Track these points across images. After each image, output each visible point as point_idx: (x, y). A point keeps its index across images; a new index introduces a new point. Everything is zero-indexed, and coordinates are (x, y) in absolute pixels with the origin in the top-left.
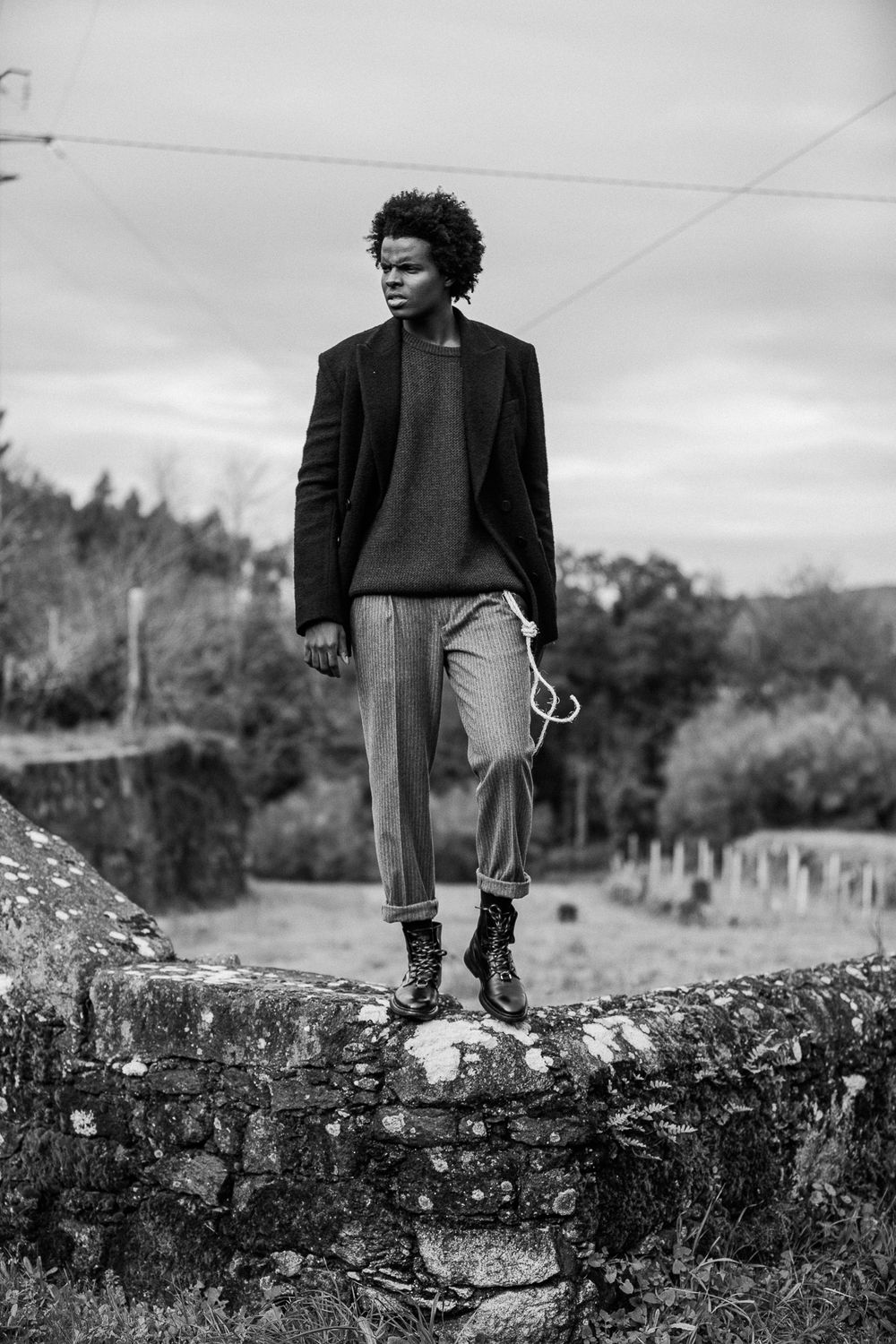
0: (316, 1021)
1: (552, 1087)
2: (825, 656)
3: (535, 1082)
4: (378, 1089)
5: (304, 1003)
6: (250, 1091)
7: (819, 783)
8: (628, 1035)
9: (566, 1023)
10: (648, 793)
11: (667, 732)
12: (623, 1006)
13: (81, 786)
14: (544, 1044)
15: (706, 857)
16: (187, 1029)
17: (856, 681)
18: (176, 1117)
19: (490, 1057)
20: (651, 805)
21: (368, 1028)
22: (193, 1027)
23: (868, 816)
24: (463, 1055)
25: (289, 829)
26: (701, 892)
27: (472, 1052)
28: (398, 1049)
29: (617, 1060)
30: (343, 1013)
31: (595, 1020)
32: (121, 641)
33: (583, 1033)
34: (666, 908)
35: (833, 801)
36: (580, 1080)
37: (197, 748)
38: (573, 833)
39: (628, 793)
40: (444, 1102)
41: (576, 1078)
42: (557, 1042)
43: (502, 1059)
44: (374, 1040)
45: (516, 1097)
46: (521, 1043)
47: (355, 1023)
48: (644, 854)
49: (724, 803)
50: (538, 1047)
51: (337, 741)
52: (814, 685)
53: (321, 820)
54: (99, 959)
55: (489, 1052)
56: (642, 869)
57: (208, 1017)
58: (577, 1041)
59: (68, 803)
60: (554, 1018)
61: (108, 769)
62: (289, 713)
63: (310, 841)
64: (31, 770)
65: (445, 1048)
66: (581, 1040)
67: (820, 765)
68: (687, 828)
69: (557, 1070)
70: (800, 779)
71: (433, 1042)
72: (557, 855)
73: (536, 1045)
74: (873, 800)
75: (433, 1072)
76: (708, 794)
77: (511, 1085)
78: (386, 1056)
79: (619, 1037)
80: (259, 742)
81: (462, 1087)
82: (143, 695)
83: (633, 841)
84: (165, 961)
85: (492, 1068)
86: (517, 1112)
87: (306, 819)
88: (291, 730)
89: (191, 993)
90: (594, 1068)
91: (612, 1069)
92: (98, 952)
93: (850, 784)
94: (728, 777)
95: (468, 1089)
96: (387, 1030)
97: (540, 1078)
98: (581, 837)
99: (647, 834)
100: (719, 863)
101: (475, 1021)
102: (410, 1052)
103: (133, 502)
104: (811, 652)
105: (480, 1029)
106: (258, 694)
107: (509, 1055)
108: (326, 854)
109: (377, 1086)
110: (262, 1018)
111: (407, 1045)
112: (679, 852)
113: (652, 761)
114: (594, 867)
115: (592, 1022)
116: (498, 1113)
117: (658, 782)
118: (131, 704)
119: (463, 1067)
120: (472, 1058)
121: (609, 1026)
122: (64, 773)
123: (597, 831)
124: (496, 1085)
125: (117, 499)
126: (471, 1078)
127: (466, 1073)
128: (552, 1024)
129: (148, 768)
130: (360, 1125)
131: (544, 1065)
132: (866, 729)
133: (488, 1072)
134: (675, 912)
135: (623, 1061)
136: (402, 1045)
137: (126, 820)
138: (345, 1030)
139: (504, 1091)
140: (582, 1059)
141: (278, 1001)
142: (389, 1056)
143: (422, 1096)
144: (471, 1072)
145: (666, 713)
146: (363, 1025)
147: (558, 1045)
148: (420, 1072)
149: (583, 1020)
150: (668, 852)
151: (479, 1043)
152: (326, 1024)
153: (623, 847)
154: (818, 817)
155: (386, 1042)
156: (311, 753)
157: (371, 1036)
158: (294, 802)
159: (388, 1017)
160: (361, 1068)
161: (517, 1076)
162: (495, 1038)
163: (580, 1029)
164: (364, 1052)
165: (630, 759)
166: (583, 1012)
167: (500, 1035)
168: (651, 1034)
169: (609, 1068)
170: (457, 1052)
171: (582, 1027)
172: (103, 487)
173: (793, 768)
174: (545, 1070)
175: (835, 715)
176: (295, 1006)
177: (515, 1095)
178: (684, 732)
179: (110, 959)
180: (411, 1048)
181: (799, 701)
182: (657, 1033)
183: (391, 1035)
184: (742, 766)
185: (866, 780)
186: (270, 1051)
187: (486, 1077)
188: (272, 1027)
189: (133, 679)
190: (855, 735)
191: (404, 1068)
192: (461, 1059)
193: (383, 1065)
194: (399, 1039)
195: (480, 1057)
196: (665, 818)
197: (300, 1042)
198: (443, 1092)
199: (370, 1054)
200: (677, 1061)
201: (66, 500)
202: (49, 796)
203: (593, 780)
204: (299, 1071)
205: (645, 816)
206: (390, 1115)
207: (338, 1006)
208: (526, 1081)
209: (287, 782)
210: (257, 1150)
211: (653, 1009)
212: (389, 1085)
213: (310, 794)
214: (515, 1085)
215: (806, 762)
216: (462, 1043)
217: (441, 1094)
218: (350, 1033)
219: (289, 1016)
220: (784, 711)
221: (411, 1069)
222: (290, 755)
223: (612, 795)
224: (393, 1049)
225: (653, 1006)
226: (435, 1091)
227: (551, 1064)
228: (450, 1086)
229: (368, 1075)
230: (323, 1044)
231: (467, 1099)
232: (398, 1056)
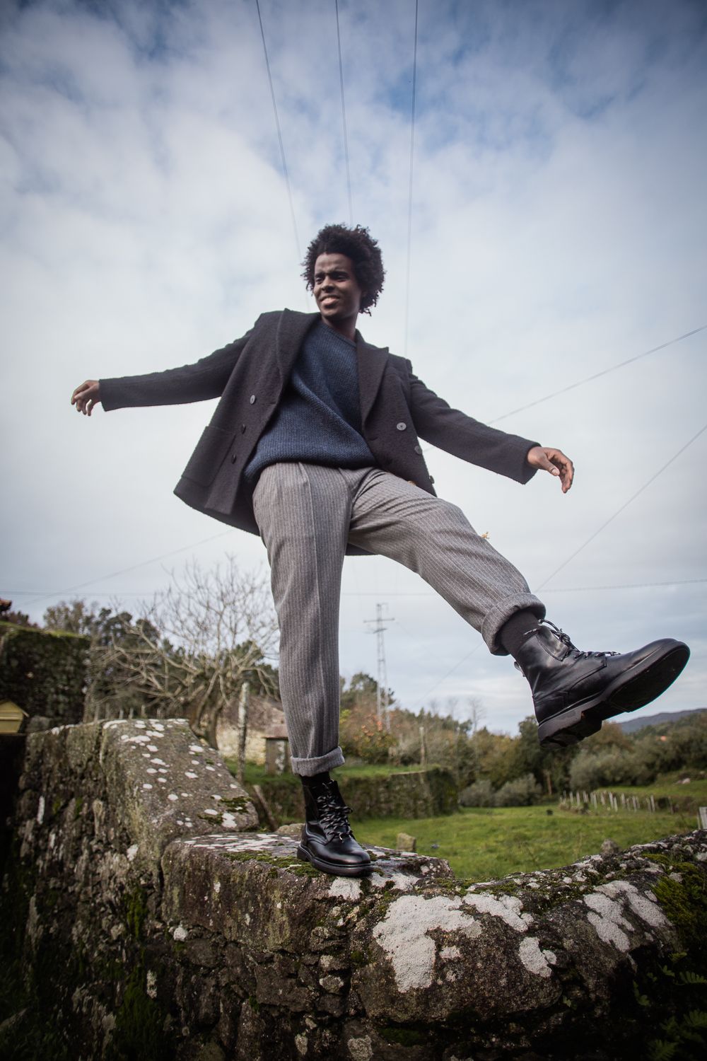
0: (286, 896)
1: (561, 999)
2: (608, 739)
3: (537, 993)
4: (344, 991)
5: (282, 874)
6: (242, 972)
7: (614, 773)
8: (637, 906)
9: (564, 894)
10: (566, 779)
11: (569, 762)
12: (617, 867)
13: (408, 781)
14: (541, 928)
15: (586, 796)
16: (206, 898)
17: (618, 745)
18: (197, 992)
19: (473, 951)
20: (567, 782)
21: (336, 908)
22: (210, 895)
23: (629, 783)
24: (439, 948)
25: (473, 794)
26: (586, 806)
27: (451, 943)
28: (365, 935)
29: (635, 946)
30: (313, 887)
31: (596, 888)
32: (420, 743)
33: (587, 910)
34: (577, 811)
35: (618, 779)
36: (597, 986)
37: (442, 770)
38: (548, 791)
39: (561, 780)
40: (418, 1021)
41: (591, 983)
42: (556, 924)
43: (489, 955)
44: (341, 923)
45: (513, 1017)
46: (511, 929)
47: (324, 899)
48: (568, 796)
49: (588, 781)
50: (534, 936)
51: (484, 770)
52: (607, 747)
53: (481, 791)
54: (182, 831)
55: (472, 944)
56: (568, 800)
57: (217, 887)
58: (580, 921)
59: (405, 786)
60: (549, 888)
61: (416, 776)
62: (471, 763)
63: (479, 797)
64: (393, 777)
65: (418, 938)
66: (585, 919)
67: (613, 768)
68: (578, 788)
69: (563, 971)
70: (607, 773)
71: (405, 928)
72: (544, 797)
73: (531, 932)
74: (630, 777)
75: (403, 975)
76: (583, 779)
77: (504, 999)
78: (352, 945)
79: (627, 911)
80: (464, 771)
81: (440, 999)
82: (426, 755)
83: (565, 792)
84: (245, 831)
85: (477, 970)
86: (517, 1042)
87: (478, 791)
88: (472, 767)
89: (209, 861)
90: (611, 964)
91: (633, 962)
92: (184, 825)
93: (622, 773)
94: (587, 773)
95: (447, 1004)
96: (357, 909)
97: (542, 987)
98: (550, 793)
99: (568, 791)
100: (589, 797)
101: (456, 897)
102: (378, 941)
103: (429, 714)
104: (604, 738)
105: (461, 908)
106: (462, 759)
107: (498, 949)
108: (483, 800)
109: (342, 988)
110: (249, 891)
111: (377, 930)
112: (578, 795)
113: (566, 771)
114: (554, 801)
115: (593, 892)
116: (492, 1043)
117: (568, 776)
118: (423, 759)
119: (440, 967)
120: (451, 952)
121: (612, 896)
122: (403, 777)
123: (554, 790)
124: (484, 999)
125: (426, 713)
126: (449, 984)
127: (443, 977)
128: (548, 897)
129: (428, 776)
130: (326, 1045)
131: (544, 964)
132: (624, 758)
133: (472, 975)
134: (579, 812)
135: (642, 946)
136: (369, 931)
137: (423, 790)
138: (313, 908)
139: (496, 1008)
140: (592, 951)
141: (261, 872)
142: (356, 945)
143: (391, 1011)
144: (451, 977)
145: (568, 757)
146: (333, 901)
147: (559, 930)
148: (388, 971)
149: (582, 889)
150: (575, 795)
151: (459, 930)
152: (294, 902)
153: (562, 794)
154: (615, 783)
155: (355, 926)
156: (477, 773)
157: (338, 917)
158: (474, 786)
159: (361, 891)
160: (326, 961)
161: (511, 984)
162: (478, 922)
163: (581, 901)
164: (331, 939)
165: (560, 770)
166: (579, 878)
167: (485, 917)
168: (659, 903)
169: (628, 960)
170: (431, 944)
171: (582, 898)
172: (422, 711)
173: (606, 769)
174: (547, 973)
175: (614, 755)
176: (273, 877)
177: (511, 1015)
178: (573, 762)
179: (191, 830)
180: (380, 935)
181: (604, 752)
182: (665, 900)
183: (360, 915)
184: (590, 770)
185: (626, 772)
186: (253, 927)
187: (470, 985)
188: (256, 904)
189: (423, 751)
190: (621, 760)
191: (371, 965)
192: (437, 954)
193: (348, 960)
194: (368, 922)
195: (461, 952)
196: (572, 786)
197: (274, 921)
198: (417, 1006)
199: (334, 943)
200: (698, 938)
201: (413, 715)
202: (399, 784)
203: (551, 776)
204: (276, 955)
205: (566, 786)
206: (355, 1037)
207: (310, 878)
208: (525, 991)
209: (471, 781)
210: (246, 1049)
211: (648, 870)
212: (356, 987)
213: (478, 784)
214: (509, 999)
215: (609, 768)
216: (438, 930)
217: (415, 1008)
218: (319, 912)
219: (267, 889)
220: (600, 755)
221: (378, 967)
222: (471, 774)
223: (557, 780)
224: (361, 936)
225: (648, 866)
226: (406, 1004)
227: (554, 962)
228: (427, 996)
229: (333, 972)
230: (291, 926)
231: (449, 1018)
232: (365, 946)
